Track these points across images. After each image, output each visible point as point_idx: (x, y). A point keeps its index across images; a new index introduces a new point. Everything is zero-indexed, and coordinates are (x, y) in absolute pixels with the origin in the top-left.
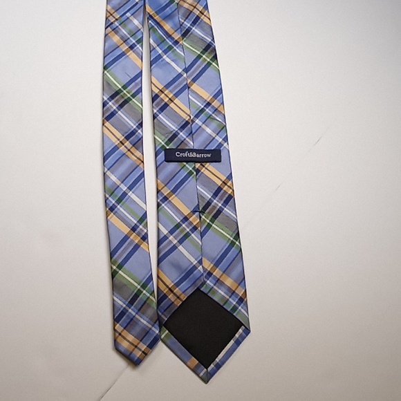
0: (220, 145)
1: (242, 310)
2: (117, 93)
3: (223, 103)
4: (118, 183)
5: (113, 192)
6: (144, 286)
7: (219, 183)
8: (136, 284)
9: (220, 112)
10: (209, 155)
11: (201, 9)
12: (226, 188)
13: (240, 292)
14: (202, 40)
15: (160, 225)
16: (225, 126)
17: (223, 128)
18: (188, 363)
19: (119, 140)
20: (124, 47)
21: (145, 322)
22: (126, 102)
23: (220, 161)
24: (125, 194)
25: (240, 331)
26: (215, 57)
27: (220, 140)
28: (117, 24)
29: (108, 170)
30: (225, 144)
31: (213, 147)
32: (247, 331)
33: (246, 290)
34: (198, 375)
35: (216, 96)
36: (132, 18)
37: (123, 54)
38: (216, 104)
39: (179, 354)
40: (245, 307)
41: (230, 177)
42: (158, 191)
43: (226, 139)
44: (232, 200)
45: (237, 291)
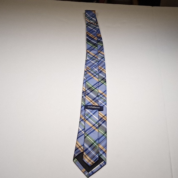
2: (90, 88)
3: (106, 94)
6: (95, 142)
7: (102, 117)
8: (92, 141)
9: (105, 96)
10: (99, 108)
11: (103, 69)
12: (104, 118)
13: (104, 150)
14: (102, 77)
15: (79, 128)
16: (106, 101)
17: (105, 101)
18: (82, 170)
20: (92, 76)
21: (94, 153)
22: (93, 90)
23: (103, 110)
25: (102, 162)
26: (106, 81)
27: (104, 104)
28: (90, 70)
30: (105, 106)
31: (102, 105)
32: (105, 163)
33: (106, 150)
34: (85, 174)
35: (104, 92)
36: (95, 69)
37: (92, 78)
38: (104, 94)
39: (79, 167)
40: (105, 155)
41: (106, 115)
42: (80, 118)
43: (106, 104)
44: (105, 122)
45: (103, 150)
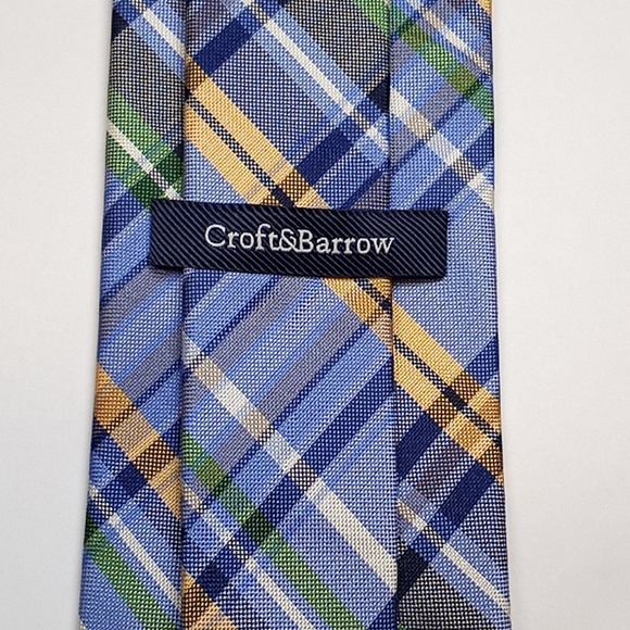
0: (451, 182)
4: (256, 424)
5: (227, 480)
7: (426, 396)
12: (457, 426)
17: (473, 88)
19: (265, 180)
24: (288, 492)
27: (452, 156)
29: (208, 350)
30: (477, 180)
31: (407, 195)
43: (483, 152)
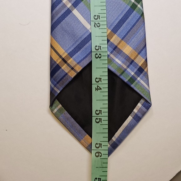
1: (142, 82)
13: (140, 61)
25: (139, 105)
32: (148, 105)
33: (146, 60)
45: (136, 61)
